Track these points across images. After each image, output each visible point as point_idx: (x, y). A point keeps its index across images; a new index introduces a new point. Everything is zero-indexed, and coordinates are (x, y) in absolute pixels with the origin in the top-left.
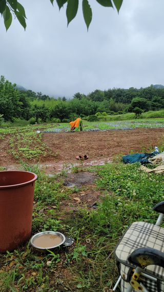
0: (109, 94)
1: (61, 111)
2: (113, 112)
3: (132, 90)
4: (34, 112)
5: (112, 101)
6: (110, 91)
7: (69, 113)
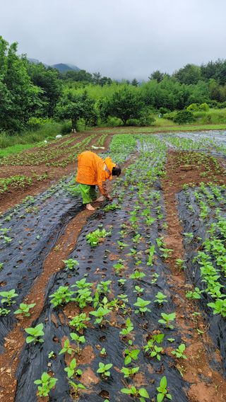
1: (124, 105)
2: (215, 101)
4: (65, 108)
5: (213, 83)
6: (211, 66)
7: (140, 107)
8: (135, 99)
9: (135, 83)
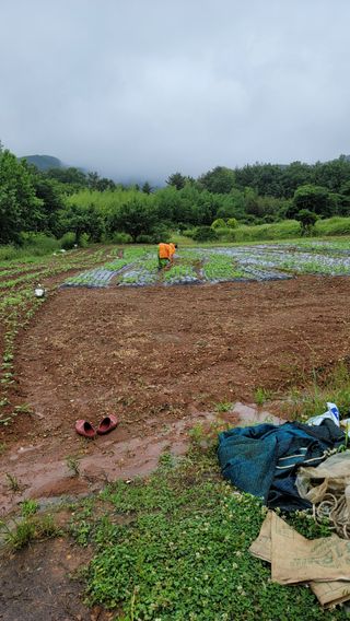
0: (247, 177)
1: (134, 218)
2: (253, 216)
3: (296, 167)
4: (69, 221)
5: (250, 192)
6: (248, 170)
7: (152, 221)
8: (146, 213)
9: (147, 189)
